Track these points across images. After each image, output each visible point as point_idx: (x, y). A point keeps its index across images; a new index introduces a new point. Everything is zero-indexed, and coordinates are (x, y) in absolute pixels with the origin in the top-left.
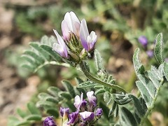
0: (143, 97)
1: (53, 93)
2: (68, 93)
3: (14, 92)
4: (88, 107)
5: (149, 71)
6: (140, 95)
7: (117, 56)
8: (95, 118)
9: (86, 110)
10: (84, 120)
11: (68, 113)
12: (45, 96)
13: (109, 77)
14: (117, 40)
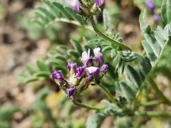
0: (148, 56)
1: (62, 51)
2: (76, 51)
3: (24, 55)
4: (95, 63)
5: (155, 32)
6: (145, 54)
7: (127, 22)
8: (101, 74)
9: (93, 65)
10: (91, 74)
11: (75, 68)
12: (54, 54)
13: (117, 35)
14: (127, 6)
